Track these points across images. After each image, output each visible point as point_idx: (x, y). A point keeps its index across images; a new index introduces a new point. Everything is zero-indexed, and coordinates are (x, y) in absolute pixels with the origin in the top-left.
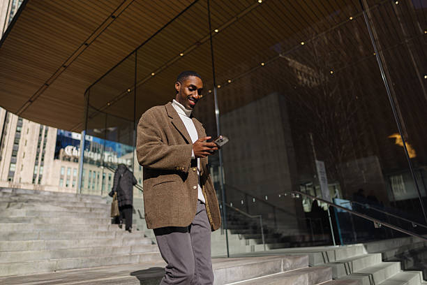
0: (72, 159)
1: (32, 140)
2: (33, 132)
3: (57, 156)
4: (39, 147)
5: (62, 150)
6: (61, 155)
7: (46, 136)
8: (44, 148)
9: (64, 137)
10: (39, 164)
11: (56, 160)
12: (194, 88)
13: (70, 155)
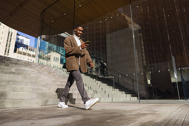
0: (22, 53)
1: (3, 43)
2: (4, 39)
3: (15, 51)
4: (7, 46)
5: (18, 49)
6: (17, 51)
7: (10, 41)
8: (9, 47)
9: (18, 43)
10: (7, 54)
11: (15, 53)
12: (80, 31)
13: (22, 51)
